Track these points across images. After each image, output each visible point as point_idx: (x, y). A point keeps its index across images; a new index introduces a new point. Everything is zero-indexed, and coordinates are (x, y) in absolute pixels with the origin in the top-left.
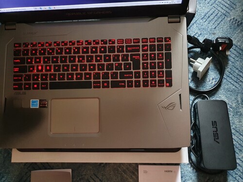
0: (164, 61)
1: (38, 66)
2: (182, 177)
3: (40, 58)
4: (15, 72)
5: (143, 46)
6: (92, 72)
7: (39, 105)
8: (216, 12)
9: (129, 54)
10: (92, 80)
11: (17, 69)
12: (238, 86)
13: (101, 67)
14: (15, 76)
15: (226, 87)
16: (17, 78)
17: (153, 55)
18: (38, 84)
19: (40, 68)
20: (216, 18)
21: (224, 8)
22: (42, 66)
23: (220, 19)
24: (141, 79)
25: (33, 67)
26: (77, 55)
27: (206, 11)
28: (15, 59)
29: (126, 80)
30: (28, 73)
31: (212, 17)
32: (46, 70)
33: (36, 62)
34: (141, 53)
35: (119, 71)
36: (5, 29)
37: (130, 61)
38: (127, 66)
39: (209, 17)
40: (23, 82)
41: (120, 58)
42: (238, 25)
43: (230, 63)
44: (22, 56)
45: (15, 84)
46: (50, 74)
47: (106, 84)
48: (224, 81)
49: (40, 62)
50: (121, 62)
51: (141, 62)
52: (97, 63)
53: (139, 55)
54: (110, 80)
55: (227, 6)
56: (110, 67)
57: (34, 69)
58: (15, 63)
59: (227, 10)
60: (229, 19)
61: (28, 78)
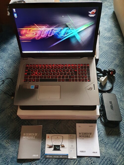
0: (87, 72)
1: (35, 73)
2: (98, 129)
3: (36, 70)
4: (25, 75)
5: (78, 67)
6: (58, 76)
7: (35, 88)
8: (108, 61)
9: (73, 69)
10: (58, 78)
11: (26, 74)
12: (120, 89)
13: (62, 74)
14: (25, 76)
15: (115, 90)
16: (26, 77)
17: (82, 70)
18: (35, 80)
19: (36, 73)
20: (108, 63)
21: (111, 60)
22: (37, 73)
23: (110, 64)
24: (78, 78)
25: (33, 73)
26: (52, 69)
27: (104, 61)
28: (26, 70)
29: (72, 79)
30: (31, 75)
31: (106, 63)
32: (39, 74)
33: (35, 71)
34: (77, 69)
35: (69, 75)
36: (23, 59)
37: (73, 72)
38: (72, 74)
39: (105, 63)
40: (28, 79)
41: (69, 71)
42: (118, 66)
43: (116, 80)
44: (29, 69)
45: (24, 79)
46: (40, 76)
47: (63, 80)
48: (114, 87)
49: (36, 71)
50: (69, 72)
51: (78, 72)
52: (60, 72)
53: (77, 70)
54: (65, 78)
55: (112, 59)
56: (65, 74)
57: (33, 74)
58: (26, 71)
59: (112, 60)
60: (114, 64)
61: (31, 77)
